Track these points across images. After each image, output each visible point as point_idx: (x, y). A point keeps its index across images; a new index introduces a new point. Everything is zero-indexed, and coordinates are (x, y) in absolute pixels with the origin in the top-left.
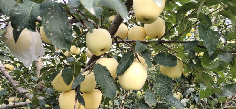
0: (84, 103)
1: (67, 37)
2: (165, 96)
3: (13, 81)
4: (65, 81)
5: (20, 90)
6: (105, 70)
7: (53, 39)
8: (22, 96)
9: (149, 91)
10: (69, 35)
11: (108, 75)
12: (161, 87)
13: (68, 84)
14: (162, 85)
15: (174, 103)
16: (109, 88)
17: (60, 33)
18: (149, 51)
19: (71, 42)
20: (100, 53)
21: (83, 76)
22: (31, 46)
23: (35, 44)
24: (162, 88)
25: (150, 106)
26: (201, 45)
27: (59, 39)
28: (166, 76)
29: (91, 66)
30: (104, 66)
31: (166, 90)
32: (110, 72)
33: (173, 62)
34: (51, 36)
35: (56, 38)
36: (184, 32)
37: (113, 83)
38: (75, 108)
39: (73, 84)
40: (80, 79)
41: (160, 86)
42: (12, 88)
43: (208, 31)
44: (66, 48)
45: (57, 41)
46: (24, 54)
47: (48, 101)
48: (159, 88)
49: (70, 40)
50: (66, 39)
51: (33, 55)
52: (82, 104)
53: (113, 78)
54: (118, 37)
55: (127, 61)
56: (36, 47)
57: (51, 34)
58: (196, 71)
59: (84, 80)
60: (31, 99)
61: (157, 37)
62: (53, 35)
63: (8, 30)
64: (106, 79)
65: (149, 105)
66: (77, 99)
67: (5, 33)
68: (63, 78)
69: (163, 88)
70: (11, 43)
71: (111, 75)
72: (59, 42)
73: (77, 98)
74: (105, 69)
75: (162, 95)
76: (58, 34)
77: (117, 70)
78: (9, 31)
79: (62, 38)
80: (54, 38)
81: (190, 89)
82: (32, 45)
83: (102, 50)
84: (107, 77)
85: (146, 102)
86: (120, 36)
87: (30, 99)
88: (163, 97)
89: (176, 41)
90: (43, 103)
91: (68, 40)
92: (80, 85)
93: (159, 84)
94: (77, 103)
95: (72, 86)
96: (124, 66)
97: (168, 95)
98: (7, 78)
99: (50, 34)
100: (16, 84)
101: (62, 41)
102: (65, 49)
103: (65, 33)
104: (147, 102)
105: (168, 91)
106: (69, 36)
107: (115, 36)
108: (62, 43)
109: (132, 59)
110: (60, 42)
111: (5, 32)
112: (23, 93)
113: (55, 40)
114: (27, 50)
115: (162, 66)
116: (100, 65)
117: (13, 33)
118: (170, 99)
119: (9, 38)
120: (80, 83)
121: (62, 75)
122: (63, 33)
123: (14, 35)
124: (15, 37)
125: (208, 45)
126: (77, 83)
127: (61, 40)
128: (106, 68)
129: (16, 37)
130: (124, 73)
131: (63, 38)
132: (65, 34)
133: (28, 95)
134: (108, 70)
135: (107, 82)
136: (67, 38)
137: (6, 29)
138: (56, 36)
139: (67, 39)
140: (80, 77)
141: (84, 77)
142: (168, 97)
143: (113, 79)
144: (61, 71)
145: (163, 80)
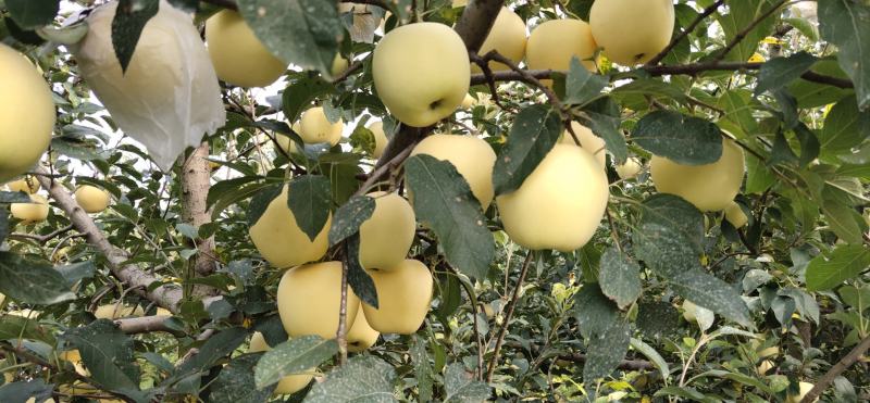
0: (376, 296)
1: (319, 23)
2: (678, 274)
3: (106, 245)
4: (302, 224)
5: (134, 280)
6: (450, 176)
7: (267, 30)
8: (142, 298)
9: (616, 254)
10: (327, 15)
11: (461, 195)
12: (661, 240)
13: (313, 233)
14: (664, 229)
15: (710, 299)
16: (467, 242)
17: (293, 8)
18: (612, 107)
19: (335, 39)
20: (427, 118)
21: (367, 201)
22: (176, 87)
23: (191, 78)
24: (666, 243)
25: (621, 308)
26: (821, 74)
27: (289, 32)
28: (681, 199)
29: (396, 167)
30: (447, 162)
31: (679, 250)
32: (468, 181)
33: (709, 146)
34: (261, 19)
35: (277, 27)
36: (754, 24)
37: (480, 223)
38: (341, 314)
39: (335, 228)
40: (359, 209)
41: (656, 235)
42: (105, 272)
43: (856, 13)
44: (318, 64)
45: (283, 40)
46: (152, 118)
47: (238, 302)
48: (652, 244)
49: (330, 32)
50: (314, 29)
51: (187, 122)
52: (369, 302)
53: (480, 204)
54: (493, 55)
55: (534, 139)
56: (194, 90)
57: (262, 11)
58: (795, 182)
59: (371, 213)
60: (173, 307)
61: (639, 57)
62: (267, 14)
63: (92, 27)
64: (455, 207)
65: (618, 301)
66: (349, 286)
67: (82, 41)
68: (294, 212)
69: (670, 240)
70: (104, 76)
71: (471, 192)
72: (292, 44)
73: (348, 282)
74: (449, 171)
75: (665, 268)
76: (287, 13)
77: (494, 173)
78: (96, 31)
79: (299, 27)
80: (271, 28)
81: (753, 273)
82: (179, 84)
83: (435, 105)
84: (459, 199)
85: (606, 292)
86: (502, 52)
87: (169, 309)
88: (670, 277)
89: (722, 63)
90: (222, 309)
91: (323, 33)
92: (357, 235)
93: (655, 227)
94: (349, 298)
95: (330, 238)
96: (521, 160)
97: (690, 267)
98: (87, 237)
99: (255, 11)
100: (117, 256)
101: (302, 39)
102: (312, 68)
103: (310, 5)
104: (609, 292)
105: (687, 254)
106: (326, 20)
107: (483, 51)
108: (302, 46)
109: (553, 131)
110: (296, 42)
111: (82, 35)
112: (144, 288)
113: (277, 34)
114: (165, 104)
115: (665, 159)
116: (430, 158)
117: (114, 34)
118: (697, 283)
119: (96, 57)
120: (359, 224)
121: (291, 203)
122: (304, 8)
123: (116, 43)
124: (122, 50)
125: (856, 64)
126: (349, 225)
127: (298, 35)
128: (453, 167)
129: (125, 51)
130: (525, 184)
131: (305, 28)
132: (311, 10)
133: (165, 293)
134: (460, 176)
135: (458, 219)
136: (320, 25)
137: (86, 24)
138: (278, 20)
139: (320, 28)
140: (356, 203)
141: (372, 204)
142: (690, 274)
143: (482, 210)
144: (286, 188)
145: (665, 214)
